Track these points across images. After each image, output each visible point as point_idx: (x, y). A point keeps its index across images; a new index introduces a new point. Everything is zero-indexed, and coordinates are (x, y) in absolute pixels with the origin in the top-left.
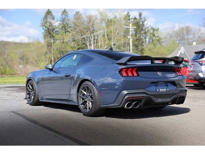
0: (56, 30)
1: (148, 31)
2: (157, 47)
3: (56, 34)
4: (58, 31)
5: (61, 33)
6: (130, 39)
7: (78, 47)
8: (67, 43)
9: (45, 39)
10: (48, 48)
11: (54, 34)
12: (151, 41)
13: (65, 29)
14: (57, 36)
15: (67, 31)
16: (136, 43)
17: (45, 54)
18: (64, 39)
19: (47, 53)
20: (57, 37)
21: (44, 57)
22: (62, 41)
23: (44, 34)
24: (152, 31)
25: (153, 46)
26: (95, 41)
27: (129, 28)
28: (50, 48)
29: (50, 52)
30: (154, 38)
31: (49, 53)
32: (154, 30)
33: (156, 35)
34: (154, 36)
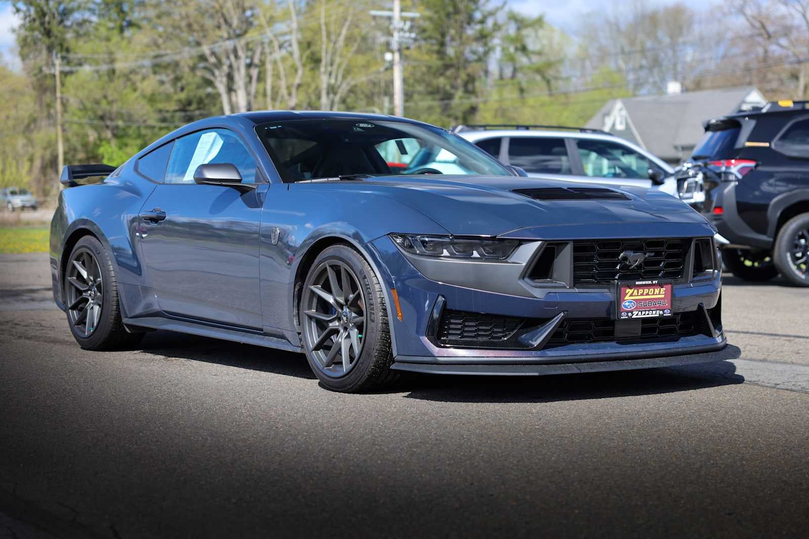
0: (77, 16)
1: (497, 27)
2: (531, 101)
3: (78, 36)
4: (85, 21)
5: (103, 31)
6: (392, 63)
7: (183, 96)
8: (127, 76)
9: (24, 57)
10: (39, 100)
11: (69, 36)
12: (508, 72)
13: (121, 11)
14: (81, 43)
15: (130, 24)
16: (441, 81)
17: (28, 129)
18: (112, 61)
19: (34, 120)
20: (82, 49)
21: (21, 141)
22: (104, 68)
23: (23, 32)
24: (512, 30)
25: (515, 95)
26: (254, 72)
27: (390, 18)
28: (47, 98)
29: (49, 116)
30: (523, 60)
31: (44, 123)
32: (521, 23)
33: (531, 46)
34: (524, 49)
